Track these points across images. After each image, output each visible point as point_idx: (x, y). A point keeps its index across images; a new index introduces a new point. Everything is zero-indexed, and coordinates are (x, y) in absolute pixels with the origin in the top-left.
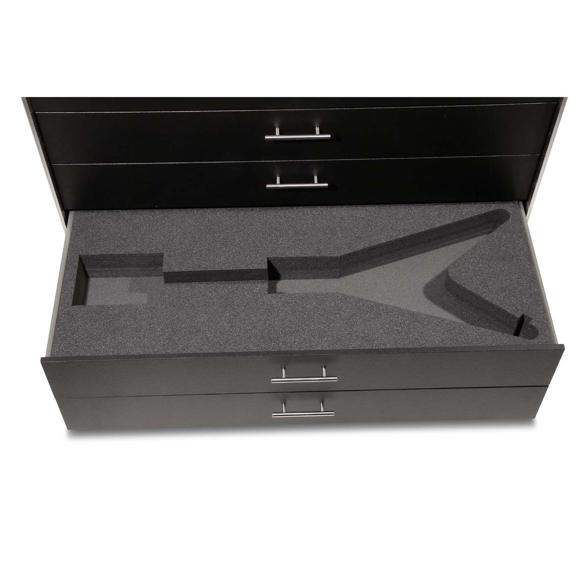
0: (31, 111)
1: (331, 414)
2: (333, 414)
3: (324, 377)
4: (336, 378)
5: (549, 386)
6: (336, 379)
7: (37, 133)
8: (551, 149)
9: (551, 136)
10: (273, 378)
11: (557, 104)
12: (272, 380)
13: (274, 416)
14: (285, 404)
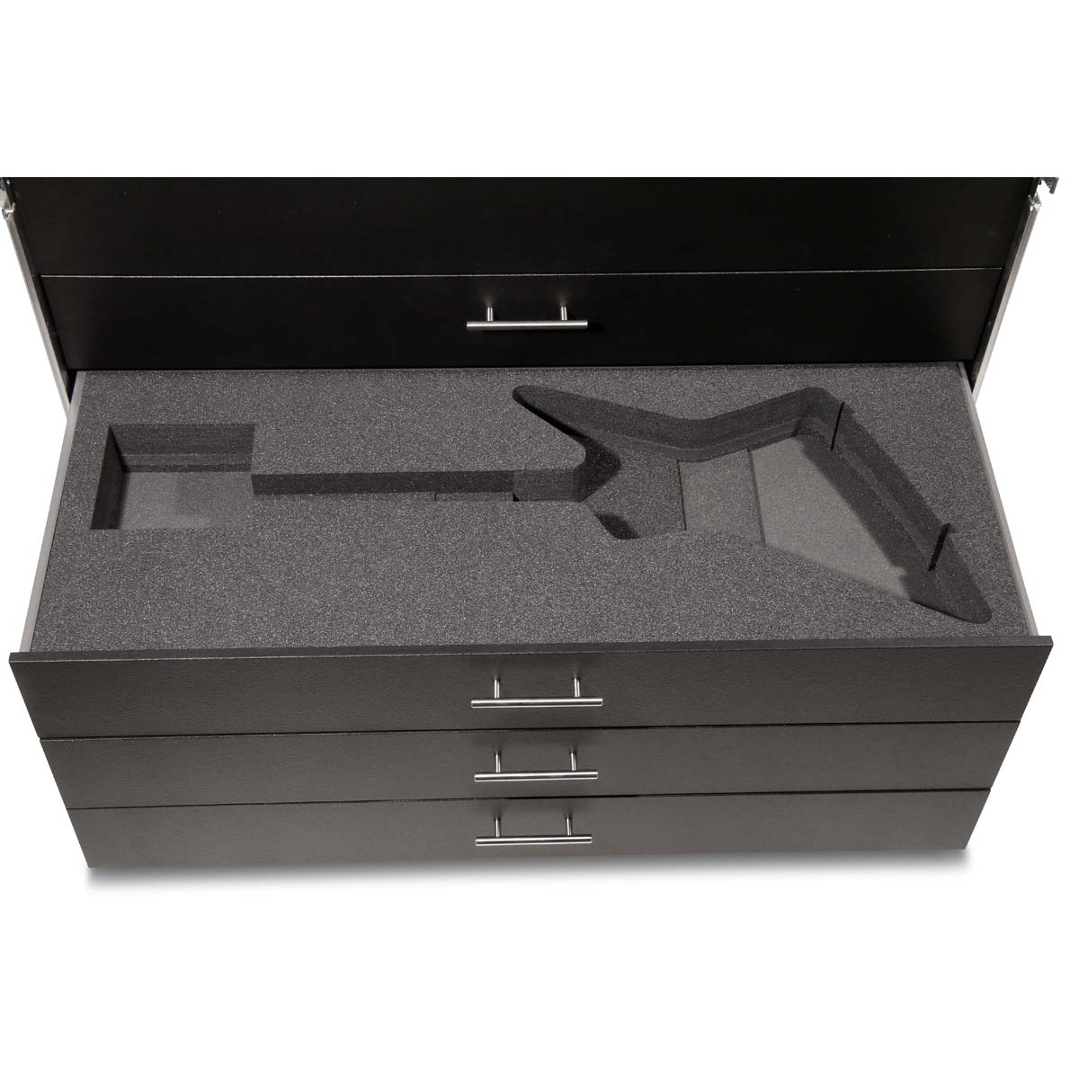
0: (32, 274)
1: (586, 841)
2: (589, 840)
3: (574, 773)
4: (596, 773)
5: (992, 789)
6: (595, 776)
7: (41, 306)
8: (991, 351)
9: (992, 327)
10: (477, 773)
11: (1002, 271)
12: (477, 776)
13: (479, 843)
14: (499, 820)
